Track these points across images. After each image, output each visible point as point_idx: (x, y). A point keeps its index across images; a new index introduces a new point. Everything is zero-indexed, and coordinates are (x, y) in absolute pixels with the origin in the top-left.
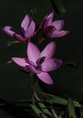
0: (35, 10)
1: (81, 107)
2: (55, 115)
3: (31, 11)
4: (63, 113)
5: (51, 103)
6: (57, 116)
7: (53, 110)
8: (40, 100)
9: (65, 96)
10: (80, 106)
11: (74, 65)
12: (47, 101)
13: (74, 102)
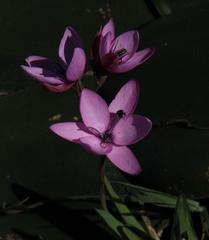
0: (109, 10)
1: (204, 212)
2: (150, 228)
3: (101, 10)
4: (166, 223)
5: (141, 203)
6: (153, 230)
7: (145, 219)
8: (118, 197)
9: (170, 188)
10: (201, 209)
11: (189, 125)
12: (133, 199)
13: (189, 201)
